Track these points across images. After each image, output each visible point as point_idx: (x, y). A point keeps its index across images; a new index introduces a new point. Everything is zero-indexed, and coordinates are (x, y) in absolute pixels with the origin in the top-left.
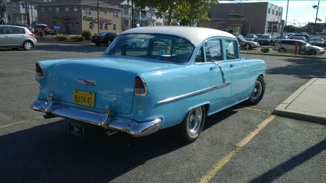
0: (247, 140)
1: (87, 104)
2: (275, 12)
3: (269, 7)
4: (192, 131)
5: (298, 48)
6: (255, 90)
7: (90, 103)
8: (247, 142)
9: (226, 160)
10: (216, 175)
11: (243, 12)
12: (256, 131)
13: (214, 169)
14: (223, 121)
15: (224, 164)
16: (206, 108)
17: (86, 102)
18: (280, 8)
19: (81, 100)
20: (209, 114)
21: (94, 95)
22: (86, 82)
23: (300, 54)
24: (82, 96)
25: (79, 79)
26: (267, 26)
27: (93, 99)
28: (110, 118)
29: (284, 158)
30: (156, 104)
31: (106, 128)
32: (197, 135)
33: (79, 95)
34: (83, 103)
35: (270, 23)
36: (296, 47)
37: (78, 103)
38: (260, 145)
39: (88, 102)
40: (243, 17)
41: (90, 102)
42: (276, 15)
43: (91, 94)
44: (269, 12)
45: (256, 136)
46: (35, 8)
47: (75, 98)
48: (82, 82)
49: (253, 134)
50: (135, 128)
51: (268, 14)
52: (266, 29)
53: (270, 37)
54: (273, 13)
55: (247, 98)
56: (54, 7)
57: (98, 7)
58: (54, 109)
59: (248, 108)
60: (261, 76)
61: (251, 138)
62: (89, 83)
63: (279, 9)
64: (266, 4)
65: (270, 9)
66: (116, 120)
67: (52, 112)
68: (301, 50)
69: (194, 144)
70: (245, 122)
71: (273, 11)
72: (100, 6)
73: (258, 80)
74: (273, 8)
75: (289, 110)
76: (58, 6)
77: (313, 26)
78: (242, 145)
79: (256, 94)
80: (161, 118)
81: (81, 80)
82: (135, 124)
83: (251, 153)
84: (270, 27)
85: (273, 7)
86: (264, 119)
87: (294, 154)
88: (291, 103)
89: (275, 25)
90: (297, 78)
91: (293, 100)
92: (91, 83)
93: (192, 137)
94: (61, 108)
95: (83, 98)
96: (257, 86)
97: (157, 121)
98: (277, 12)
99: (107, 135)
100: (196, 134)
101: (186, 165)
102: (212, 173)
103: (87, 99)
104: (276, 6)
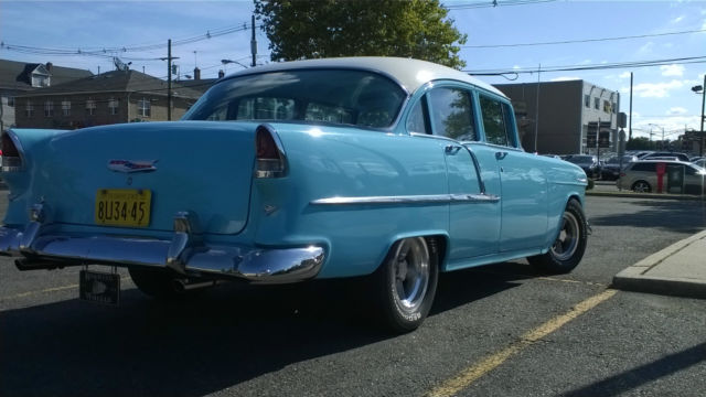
0: (550, 328)
1: (130, 221)
2: (602, 104)
3: (586, 91)
4: (407, 303)
5: (665, 178)
6: (563, 236)
7: (138, 217)
8: (549, 331)
9: (496, 360)
10: (472, 386)
11: (524, 104)
12: (572, 315)
13: (463, 376)
14: (486, 299)
15: (490, 369)
16: (439, 245)
17: (129, 215)
18: (613, 93)
19: (115, 213)
20: (449, 268)
21: (148, 196)
22: (130, 165)
23: (669, 192)
24: (118, 203)
25: (112, 162)
26: (583, 137)
27: (146, 207)
28: (189, 249)
29: (645, 357)
30: (311, 205)
31: (181, 270)
32: (419, 315)
33: (110, 201)
34: (121, 221)
35: (592, 126)
36: (660, 177)
37: (107, 222)
38: (581, 337)
39: (135, 216)
40: (525, 114)
41: (139, 213)
42: (605, 110)
43: (141, 192)
44: (587, 105)
45: (570, 322)
46: (11, 104)
47: (101, 209)
48: (121, 167)
49: (563, 320)
50: (256, 263)
51: (584, 108)
52: (583, 144)
53: (594, 159)
54: (597, 107)
55: (545, 251)
56: (57, 100)
57: (170, 97)
58: (43, 245)
59: (549, 279)
60: (574, 201)
61: (558, 326)
62: (138, 167)
63: (611, 98)
64: (578, 84)
65: (588, 98)
66: (207, 250)
67: (40, 253)
68: (671, 184)
69: (413, 336)
70: (540, 300)
71: (597, 101)
72: (175, 94)
73: (567, 209)
74: (595, 94)
75: (651, 276)
76: (69, 98)
77: (698, 138)
78: (536, 337)
79: (565, 246)
80: (323, 245)
81: (118, 162)
82: (253, 255)
83: (558, 350)
84: (591, 136)
85: (594, 91)
86: (590, 295)
87: (670, 351)
88: (655, 265)
89: (603, 130)
90: (666, 233)
91: (661, 261)
92: (143, 166)
93: (407, 317)
94: (62, 240)
95: (120, 209)
96: (566, 226)
97: (313, 251)
98: (606, 103)
99: (182, 287)
100: (417, 312)
101: (391, 371)
102: (460, 383)
103: (130, 207)
104: (604, 90)
